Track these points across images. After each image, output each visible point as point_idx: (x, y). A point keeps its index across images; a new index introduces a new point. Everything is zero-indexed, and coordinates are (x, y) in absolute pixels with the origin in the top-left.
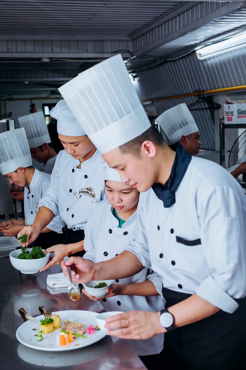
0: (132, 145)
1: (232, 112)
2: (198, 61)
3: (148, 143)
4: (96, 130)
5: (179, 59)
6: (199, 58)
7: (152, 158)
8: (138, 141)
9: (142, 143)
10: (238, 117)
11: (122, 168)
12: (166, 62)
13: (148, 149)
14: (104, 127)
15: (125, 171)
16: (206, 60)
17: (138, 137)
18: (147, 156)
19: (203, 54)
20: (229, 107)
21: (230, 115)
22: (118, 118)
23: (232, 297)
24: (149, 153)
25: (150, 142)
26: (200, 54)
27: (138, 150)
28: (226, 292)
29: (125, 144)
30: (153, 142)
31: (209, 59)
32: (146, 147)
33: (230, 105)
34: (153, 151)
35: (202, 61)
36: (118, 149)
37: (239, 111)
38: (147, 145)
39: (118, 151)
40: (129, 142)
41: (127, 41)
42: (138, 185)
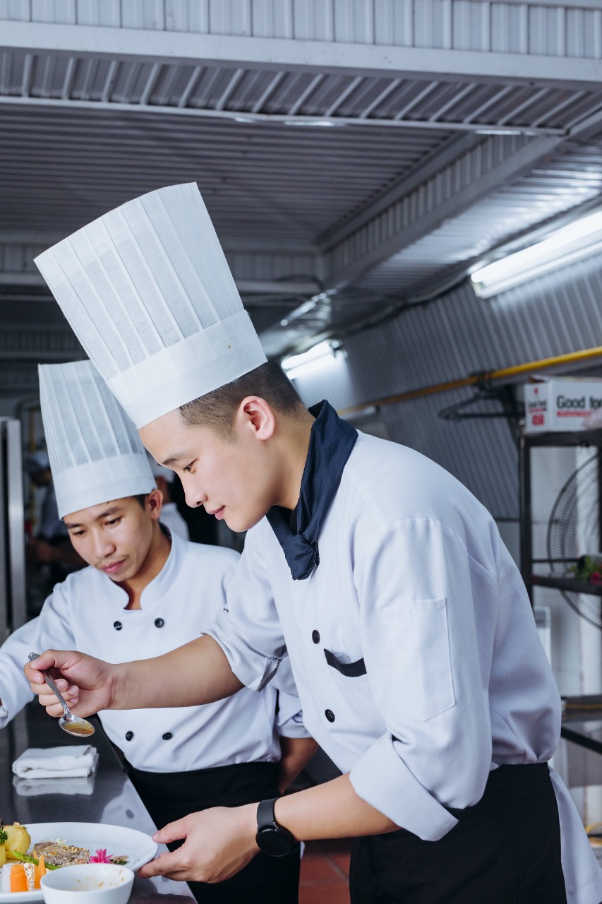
0: (213, 405)
1: (544, 404)
2: (478, 300)
3: (255, 402)
4: (124, 365)
5: (435, 298)
6: (481, 293)
7: (265, 442)
8: (230, 395)
9: (239, 401)
10: (559, 414)
11: (186, 463)
12: (406, 307)
13: (255, 420)
14: (144, 357)
15: (194, 472)
16: (495, 297)
17: (230, 386)
18: (253, 435)
19: (486, 281)
20: (536, 391)
21: (537, 410)
22: (181, 335)
23: (445, 806)
24: (257, 429)
25: (260, 400)
26: (481, 284)
27: (230, 420)
28: (432, 793)
29: (195, 401)
30: (268, 401)
31: (503, 293)
32: (249, 413)
33: (539, 386)
34: (266, 425)
35: (488, 300)
36: (178, 413)
37: (561, 400)
38: (253, 408)
39: (178, 419)
40: (205, 397)
41: (312, 256)
42: (226, 510)
